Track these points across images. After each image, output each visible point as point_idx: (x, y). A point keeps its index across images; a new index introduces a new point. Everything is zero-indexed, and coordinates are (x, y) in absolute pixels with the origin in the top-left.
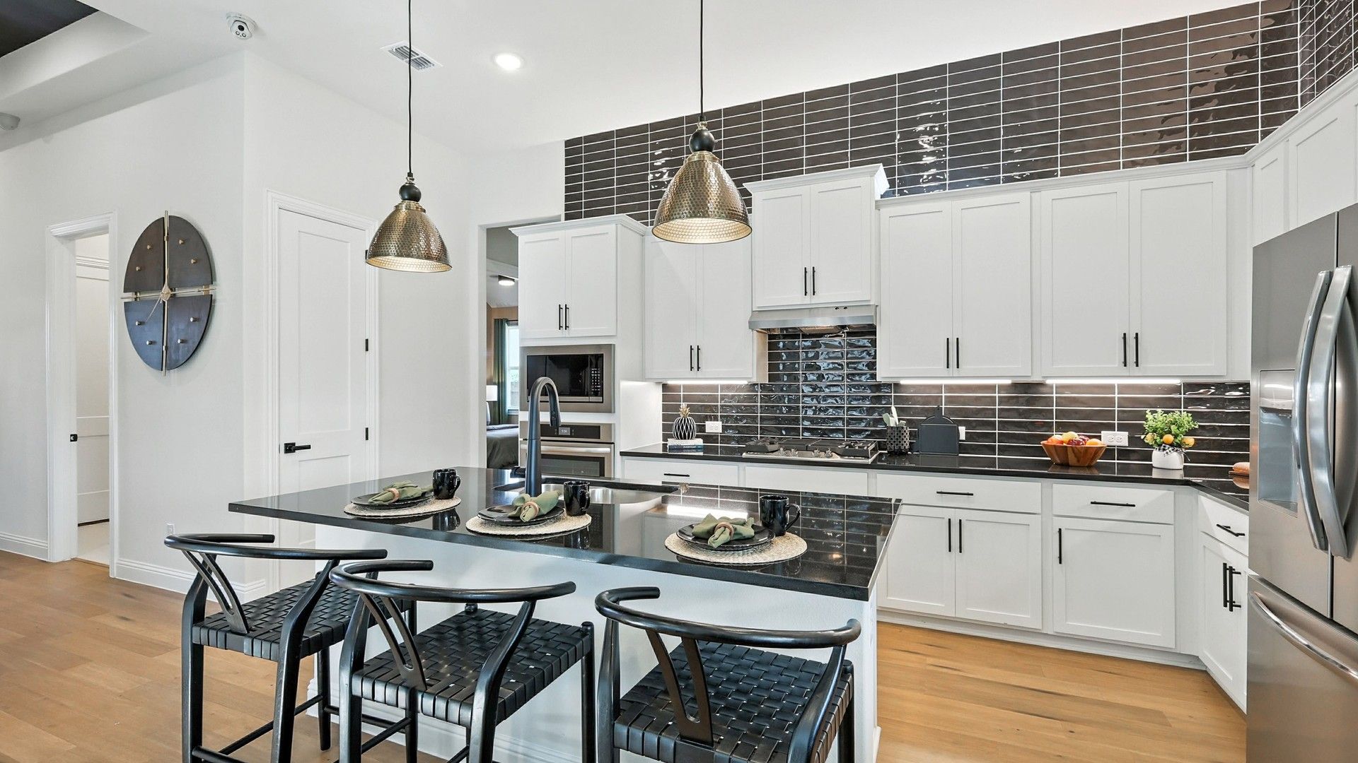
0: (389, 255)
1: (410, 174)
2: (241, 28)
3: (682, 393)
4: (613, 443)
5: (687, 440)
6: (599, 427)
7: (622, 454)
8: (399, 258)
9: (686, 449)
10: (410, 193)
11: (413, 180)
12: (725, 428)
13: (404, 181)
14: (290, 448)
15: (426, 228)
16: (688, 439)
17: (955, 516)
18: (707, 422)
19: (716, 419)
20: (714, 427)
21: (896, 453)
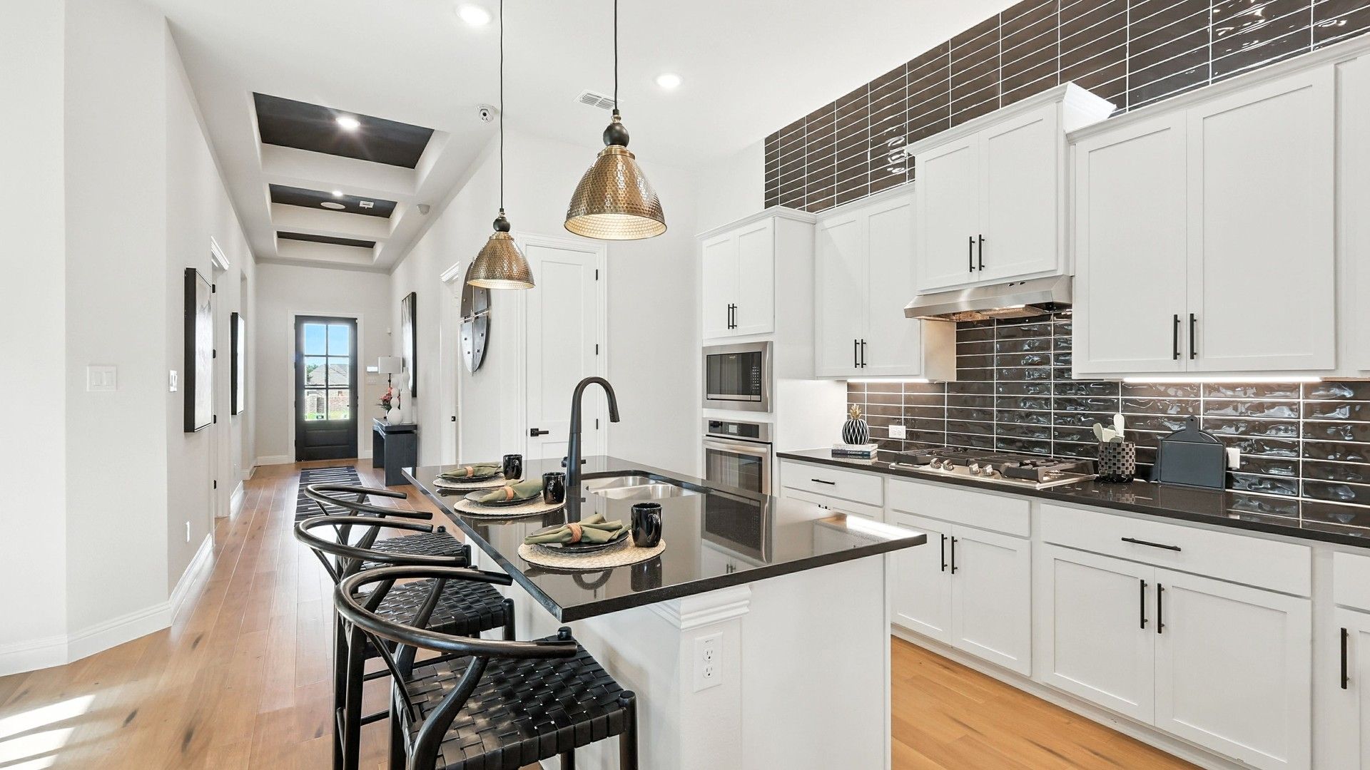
0: (480, 278)
1: (502, 210)
2: (485, 114)
3: (866, 393)
4: (771, 443)
5: (855, 445)
6: (758, 426)
7: (779, 455)
8: (488, 280)
9: (851, 454)
10: (502, 225)
11: (504, 214)
12: (910, 434)
13: (497, 215)
14: (535, 433)
15: (512, 255)
16: (860, 444)
17: (1153, 577)
18: (890, 426)
19: (900, 424)
20: (898, 432)
21: (1112, 480)
